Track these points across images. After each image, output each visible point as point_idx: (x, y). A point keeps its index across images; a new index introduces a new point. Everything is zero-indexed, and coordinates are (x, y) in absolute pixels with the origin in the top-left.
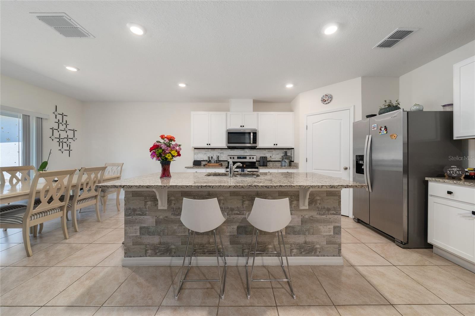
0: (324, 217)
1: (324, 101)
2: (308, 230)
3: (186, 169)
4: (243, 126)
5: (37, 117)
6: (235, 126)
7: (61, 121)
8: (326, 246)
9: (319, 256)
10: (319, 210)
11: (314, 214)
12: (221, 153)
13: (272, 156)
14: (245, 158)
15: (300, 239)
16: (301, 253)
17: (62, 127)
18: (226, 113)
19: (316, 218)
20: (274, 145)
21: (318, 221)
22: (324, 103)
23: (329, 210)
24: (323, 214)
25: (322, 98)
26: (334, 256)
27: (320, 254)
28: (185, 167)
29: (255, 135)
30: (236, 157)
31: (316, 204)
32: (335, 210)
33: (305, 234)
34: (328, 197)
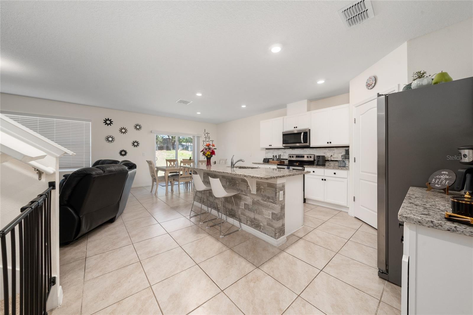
0: (266, 203)
1: (369, 85)
2: (256, 210)
3: (253, 164)
4: (296, 127)
5: (197, 137)
6: (290, 128)
7: (207, 137)
8: (267, 226)
9: (262, 232)
10: (263, 197)
11: (259, 198)
12: (284, 153)
13: (334, 155)
14: (303, 157)
15: (252, 215)
16: (252, 225)
17: (207, 140)
18: (283, 118)
19: (261, 202)
20: (328, 143)
21: (262, 205)
22: (368, 89)
23: (269, 198)
24: (265, 201)
25: (367, 82)
26: (272, 237)
27: (263, 231)
28: (253, 163)
29: (306, 134)
30: (295, 156)
31: (261, 192)
32: (273, 199)
33: (254, 212)
34: (269, 188)
